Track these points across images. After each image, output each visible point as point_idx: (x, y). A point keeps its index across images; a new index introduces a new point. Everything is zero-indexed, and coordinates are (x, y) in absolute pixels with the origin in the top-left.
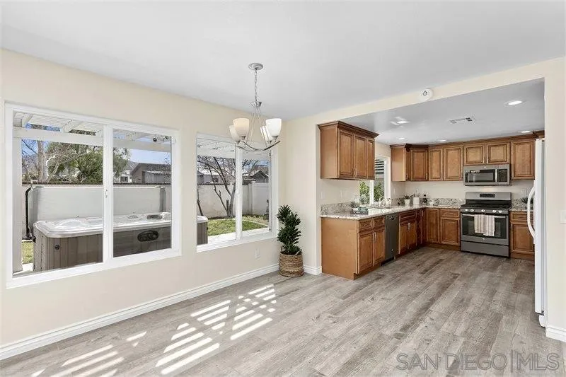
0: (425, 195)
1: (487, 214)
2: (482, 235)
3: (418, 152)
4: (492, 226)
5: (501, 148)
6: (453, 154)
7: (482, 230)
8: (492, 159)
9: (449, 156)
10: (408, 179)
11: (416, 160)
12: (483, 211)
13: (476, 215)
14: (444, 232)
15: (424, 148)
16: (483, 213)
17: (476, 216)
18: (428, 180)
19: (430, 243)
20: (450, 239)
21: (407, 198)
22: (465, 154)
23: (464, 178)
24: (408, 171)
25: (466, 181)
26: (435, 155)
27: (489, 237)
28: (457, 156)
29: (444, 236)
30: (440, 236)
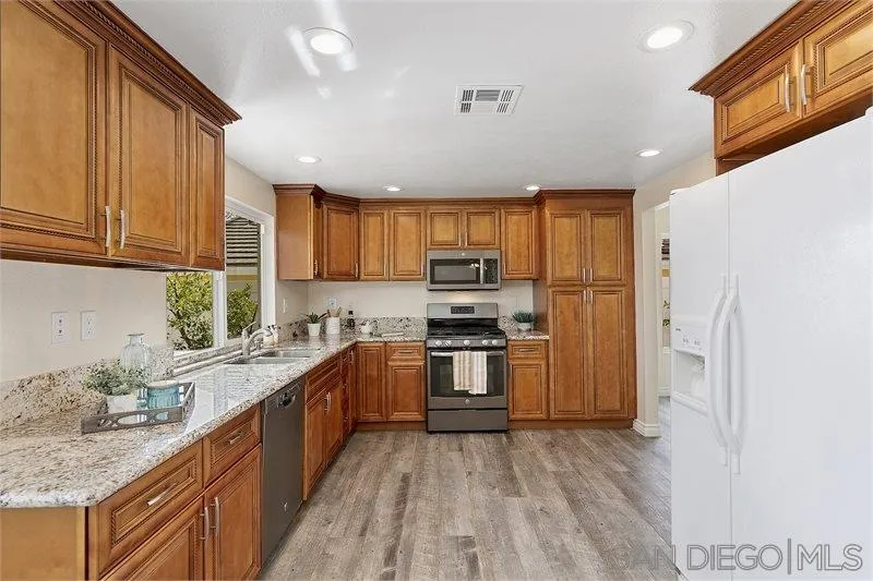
0: (351, 313)
1: (474, 349)
2: (465, 394)
3: (338, 211)
4: (482, 373)
5: (487, 218)
6: (406, 222)
7: (467, 383)
8: (474, 238)
9: (400, 229)
10: (318, 276)
11: (333, 231)
12: (466, 342)
13: (456, 353)
14: (395, 395)
15: (350, 204)
16: (467, 348)
17: (456, 355)
18: (358, 279)
19: (367, 423)
20: (405, 409)
21: (314, 319)
22: (429, 226)
23: (428, 276)
24: (318, 255)
25: (433, 282)
26: (372, 225)
27: (478, 395)
28: (414, 230)
29: (395, 403)
30: (387, 403)
